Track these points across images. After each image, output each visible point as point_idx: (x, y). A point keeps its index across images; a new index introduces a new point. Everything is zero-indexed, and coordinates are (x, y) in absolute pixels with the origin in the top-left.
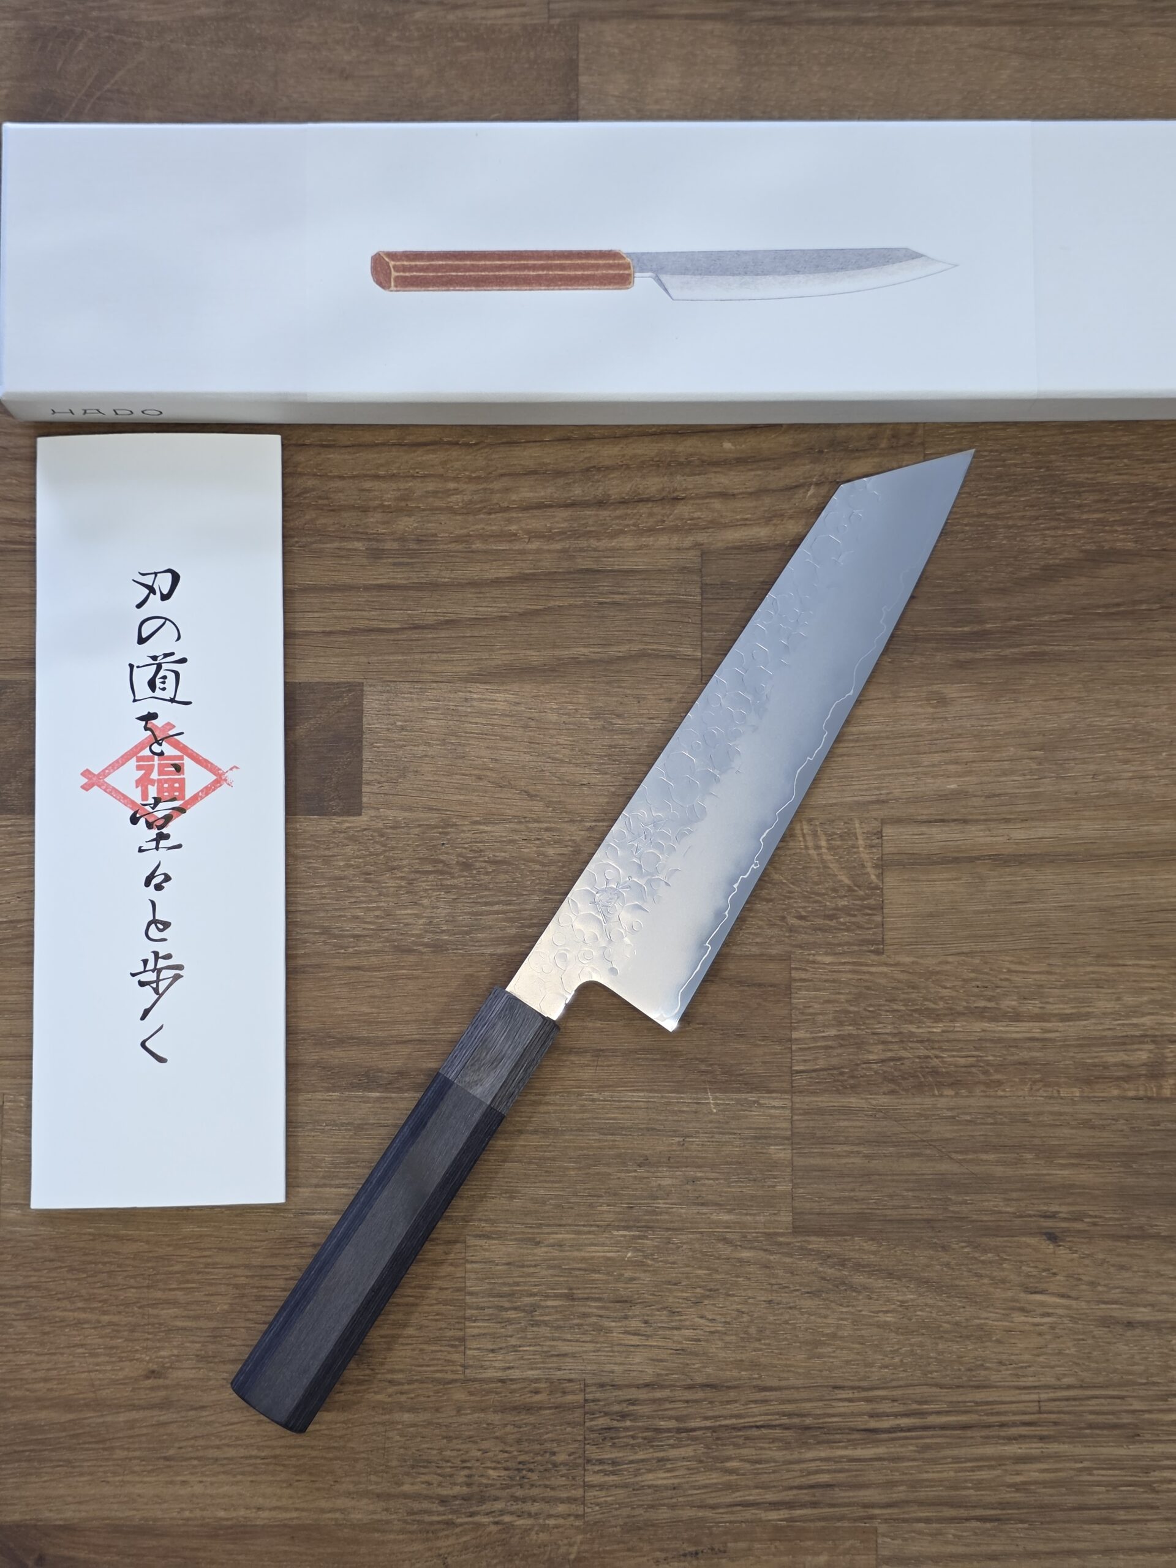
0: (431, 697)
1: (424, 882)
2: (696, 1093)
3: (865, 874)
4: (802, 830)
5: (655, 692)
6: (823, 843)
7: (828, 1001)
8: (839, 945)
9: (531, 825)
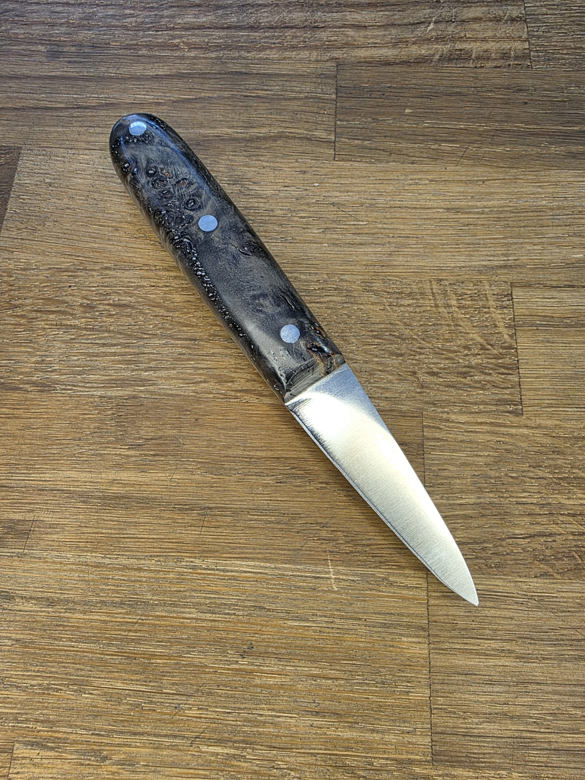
0: (81, 161)
1: (44, 321)
2: (316, 565)
3: (498, 333)
4: (432, 289)
5: (291, 165)
6: (454, 302)
7: (465, 464)
8: (475, 404)
9: (160, 273)
